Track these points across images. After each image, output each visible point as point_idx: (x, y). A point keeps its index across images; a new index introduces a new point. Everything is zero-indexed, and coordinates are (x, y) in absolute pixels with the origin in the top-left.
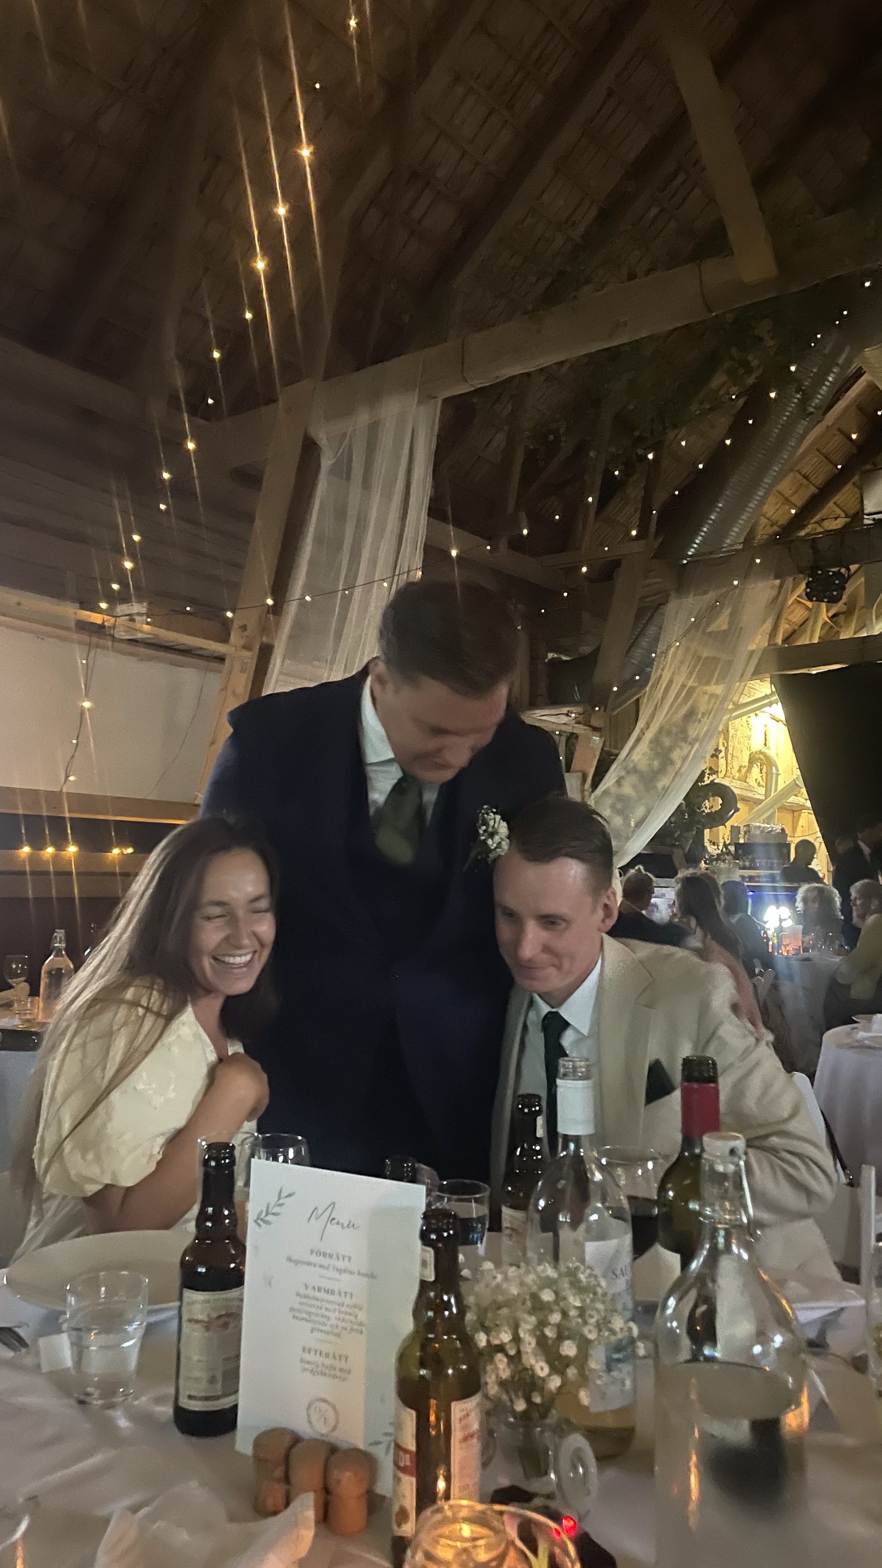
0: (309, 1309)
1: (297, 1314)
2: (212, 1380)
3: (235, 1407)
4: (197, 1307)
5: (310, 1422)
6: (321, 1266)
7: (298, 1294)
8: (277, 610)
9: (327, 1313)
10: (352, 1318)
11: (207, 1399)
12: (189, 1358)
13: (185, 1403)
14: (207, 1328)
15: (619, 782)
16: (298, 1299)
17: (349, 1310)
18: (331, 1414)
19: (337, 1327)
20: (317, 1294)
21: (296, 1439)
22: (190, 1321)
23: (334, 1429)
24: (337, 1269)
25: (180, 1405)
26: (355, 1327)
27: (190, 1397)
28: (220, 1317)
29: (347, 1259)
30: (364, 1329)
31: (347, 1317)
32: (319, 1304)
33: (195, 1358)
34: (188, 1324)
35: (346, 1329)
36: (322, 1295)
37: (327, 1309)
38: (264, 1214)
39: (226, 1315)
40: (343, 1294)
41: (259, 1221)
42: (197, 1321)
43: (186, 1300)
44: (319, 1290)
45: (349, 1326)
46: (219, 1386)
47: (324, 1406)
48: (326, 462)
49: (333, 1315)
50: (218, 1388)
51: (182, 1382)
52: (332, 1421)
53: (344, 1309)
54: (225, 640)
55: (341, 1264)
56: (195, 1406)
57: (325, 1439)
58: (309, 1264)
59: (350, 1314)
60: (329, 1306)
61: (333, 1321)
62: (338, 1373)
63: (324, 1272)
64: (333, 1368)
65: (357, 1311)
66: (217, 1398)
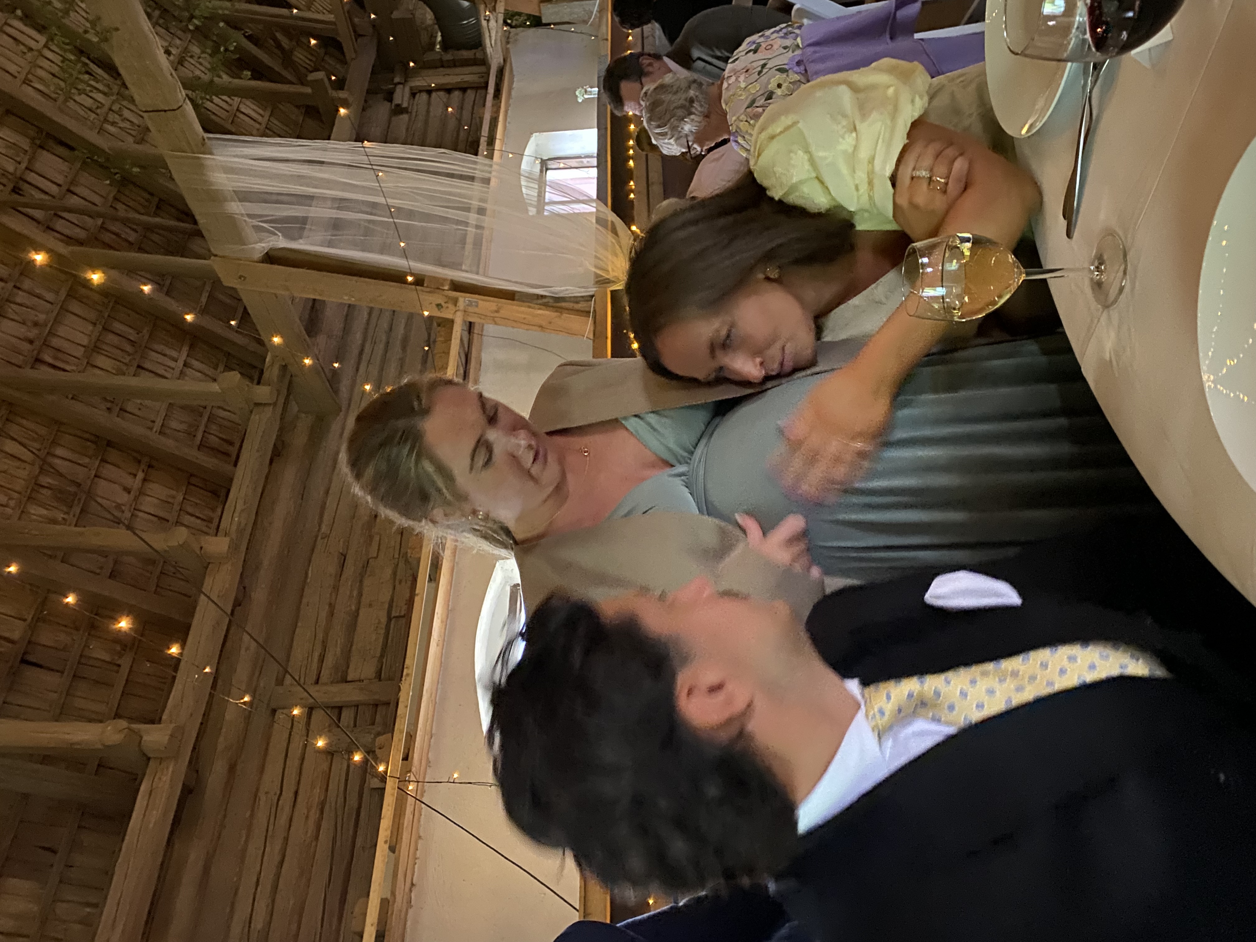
54: (450, 322)
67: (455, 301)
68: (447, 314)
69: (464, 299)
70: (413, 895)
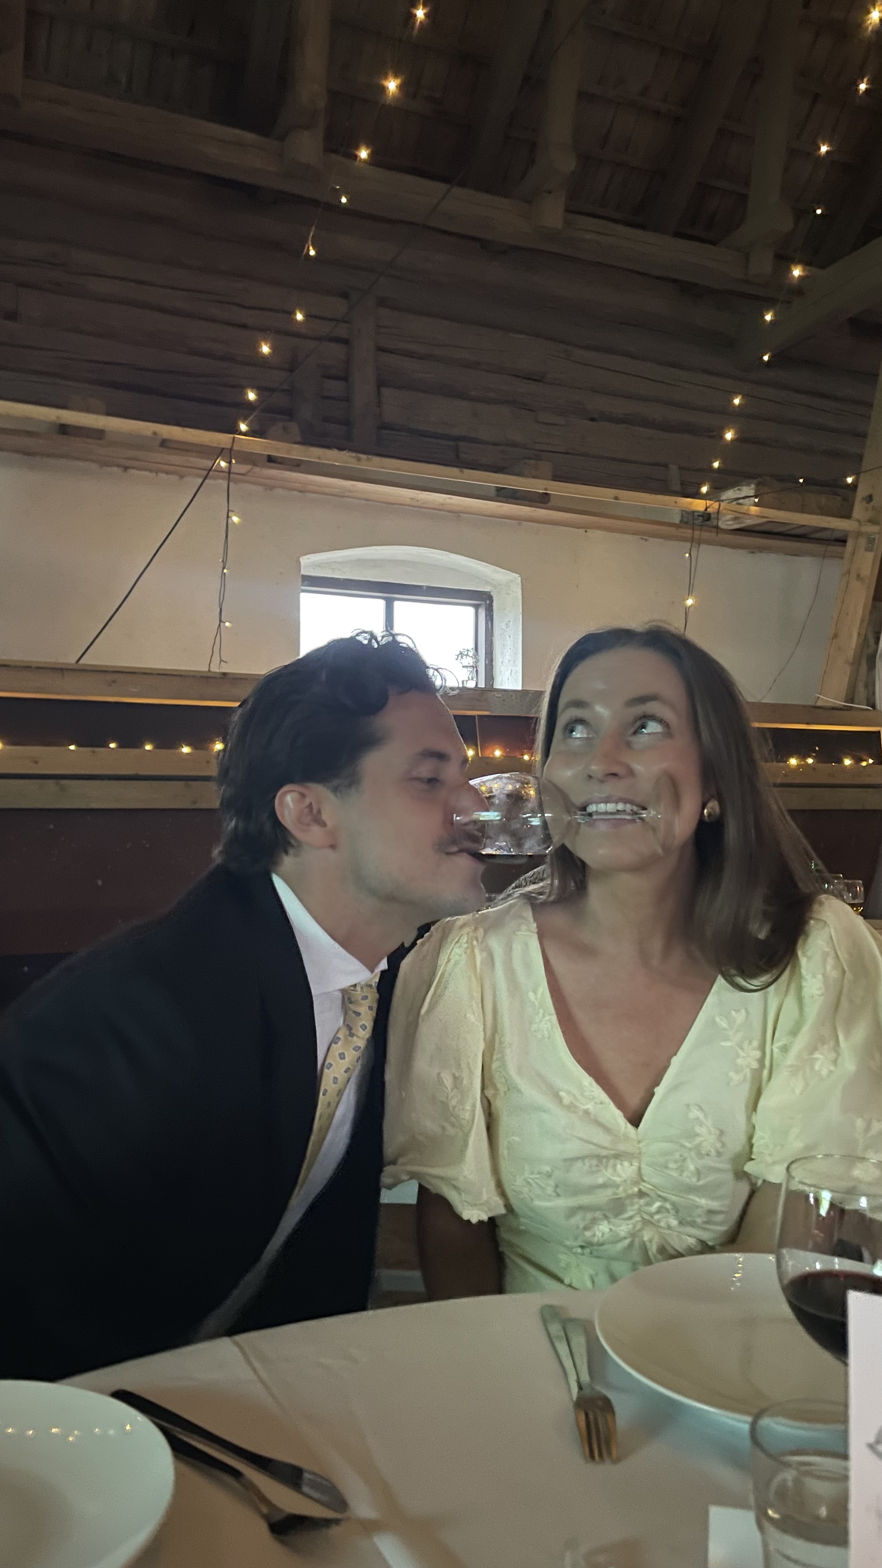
54: (847, 514)
70: (115, 469)
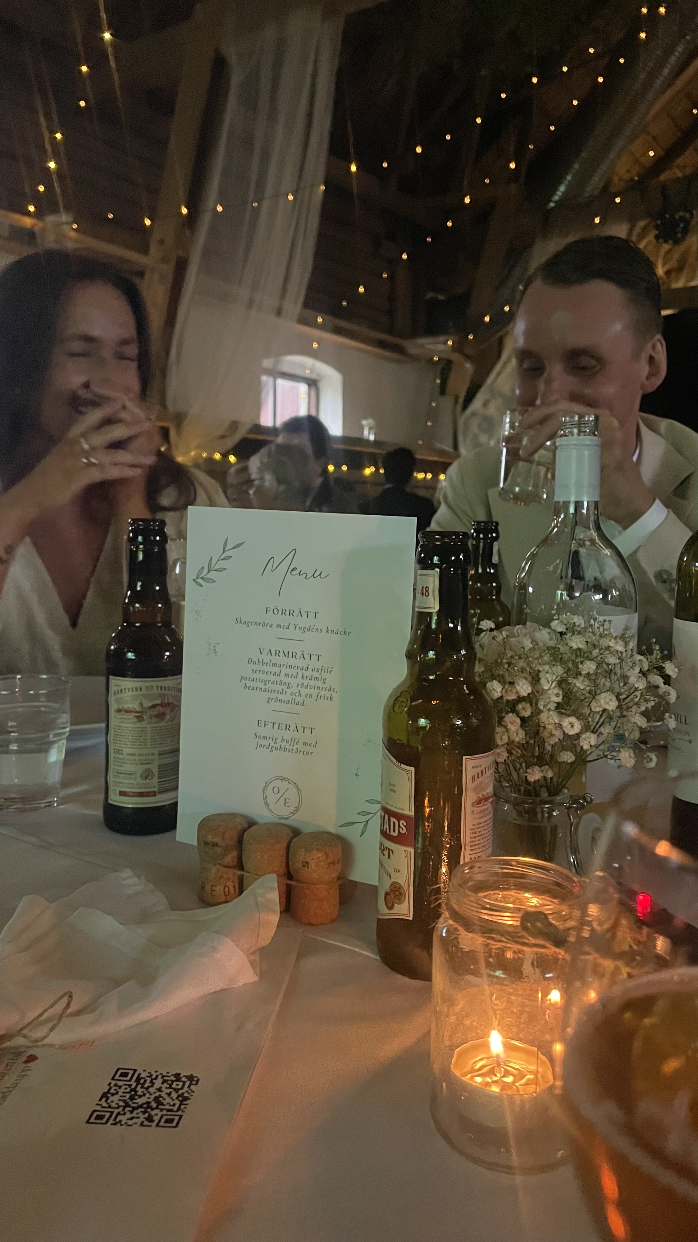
0: (264, 677)
1: (249, 684)
2: (147, 775)
3: (175, 804)
4: (127, 696)
5: (267, 804)
6: (279, 626)
7: (250, 661)
8: (191, 221)
9: (287, 680)
10: (319, 683)
11: (141, 795)
12: (118, 751)
13: (115, 799)
14: (140, 719)
15: (485, 405)
16: (252, 666)
17: (315, 674)
18: (292, 794)
19: (300, 694)
20: (275, 659)
21: (251, 823)
22: (119, 711)
23: (297, 810)
24: (300, 628)
25: (110, 801)
26: (322, 693)
27: (122, 793)
28: (154, 706)
29: (311, 615)
30: (334, 695)
31: (312, 683)
32: (277, 670)
33: (127, 750)
34: (117, 714)
35: (311, 696)
36: (282, 660)
37: (287, 675)
38: (205, 571)
39: (161, 705)
40: (307, 657)
41: (200, 580)
42: (127, 711)
43: (113, 689)
44: (277, 653)
45: (314, 692)
46: (155, 780)
47: (284, 785)
48: (236, 79)
49: (294, 682)
50: (154, 784)
51: (111, 778)
52: (294, 802)
53: (308, 673)
54: (144, 250)
55: (303, 622)
56: (129, 803)
57: (287, 822)
58: (265, 624)
59: (316, 678)
60: (288, 671)
61: (295, 690)
62: (300, 746)
63: (283, 633)
64: (294, 741)
65: (324, 675)
66: (154, 794)
67: (164, 260)
68: (154, 249)
69: (169, 269)
